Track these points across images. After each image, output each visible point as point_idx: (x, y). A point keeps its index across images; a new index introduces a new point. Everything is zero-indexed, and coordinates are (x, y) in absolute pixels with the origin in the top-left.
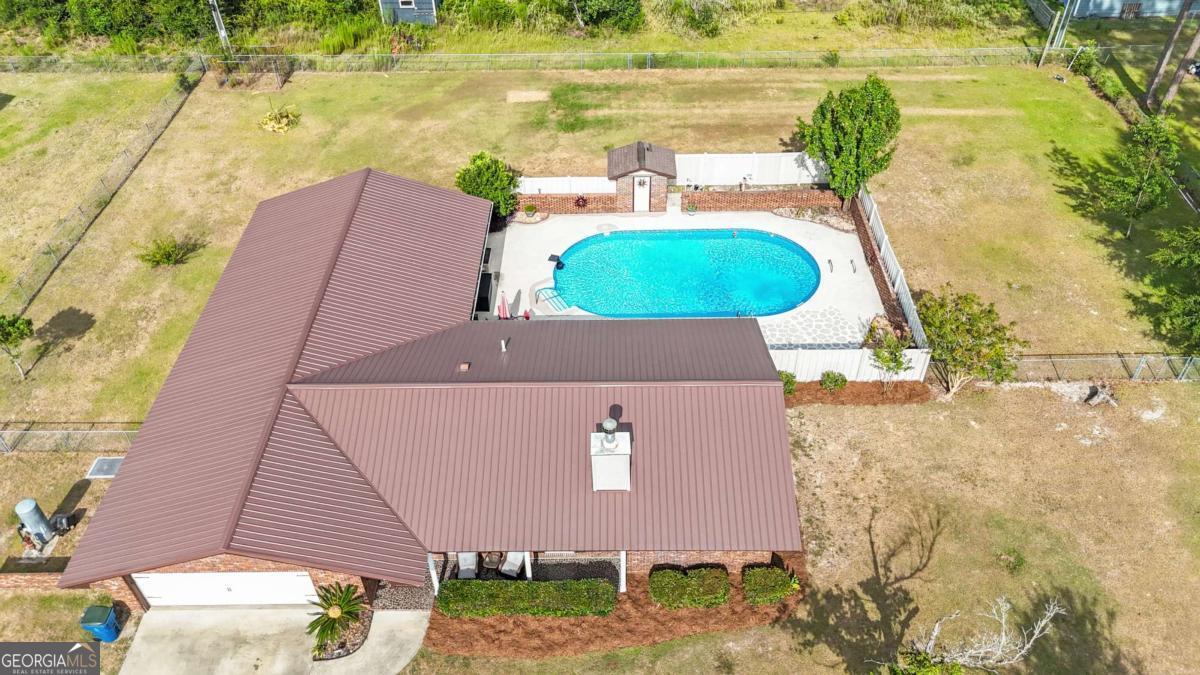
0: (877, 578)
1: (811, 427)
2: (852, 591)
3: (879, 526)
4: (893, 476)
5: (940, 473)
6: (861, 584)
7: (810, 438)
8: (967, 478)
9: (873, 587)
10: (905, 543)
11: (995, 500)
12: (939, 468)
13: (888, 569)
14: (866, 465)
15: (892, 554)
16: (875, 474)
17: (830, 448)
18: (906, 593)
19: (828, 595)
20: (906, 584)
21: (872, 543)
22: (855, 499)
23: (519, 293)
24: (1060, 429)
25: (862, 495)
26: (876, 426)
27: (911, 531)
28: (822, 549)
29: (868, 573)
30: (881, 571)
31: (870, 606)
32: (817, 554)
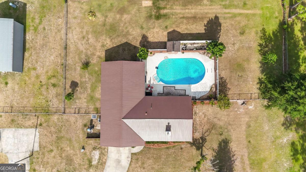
0: (202, 137)
1: (198, 110)
2: (199, 139)
3: (204, 128)
4: (208, 119)
5: (215, 119)
6: (200, 137)
7: (197, 112)
8: (219, 119)
9: (202, 138)
10: (207, 131)
11: (221, 123)
12: (215, 118)
13: (204, 135)
14: (205, 117)
15: (205, 133)
16: (206, 119)
17: (200, 114)
18: (206, 139)
19: (196, 139)
20: (206, 137)
21: (203, 131)
22: (202, 123)
23: (151, 77)
24: (235, 110)
25: (203, 123)
26: (208, 109)
27: (209, 129)
28: (196, 131)
29: (201, 136)
30: (203, 135)
31: (201, 141)
32: (195, 133)
